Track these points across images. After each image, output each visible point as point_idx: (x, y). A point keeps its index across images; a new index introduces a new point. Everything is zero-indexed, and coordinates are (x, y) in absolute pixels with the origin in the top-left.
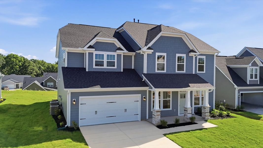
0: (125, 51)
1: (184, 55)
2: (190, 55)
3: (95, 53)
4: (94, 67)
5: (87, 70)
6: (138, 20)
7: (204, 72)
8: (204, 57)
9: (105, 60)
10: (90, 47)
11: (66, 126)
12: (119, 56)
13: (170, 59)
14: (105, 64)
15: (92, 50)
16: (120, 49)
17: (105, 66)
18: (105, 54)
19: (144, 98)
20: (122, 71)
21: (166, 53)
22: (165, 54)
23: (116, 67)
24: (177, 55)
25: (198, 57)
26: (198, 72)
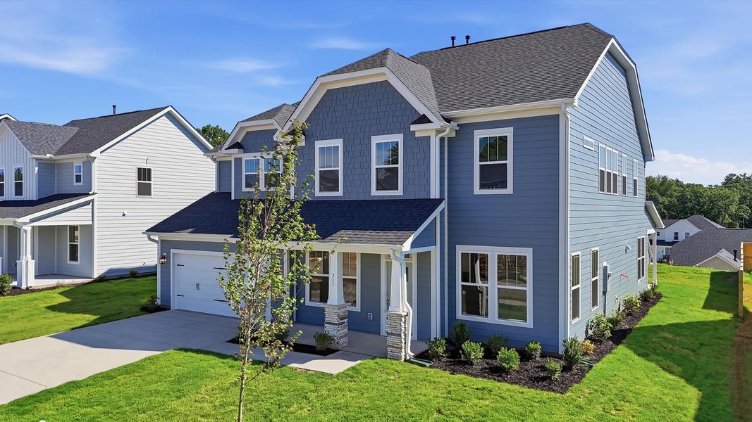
1: (399, 138)
2: (418, 135)
3: (244, 157)
4: (244, 189)
5: (233, 198)
7: (509, 190)
8: (506, 133)
9: (262, 173)
13: (357, 154)
14: (262, 181)
17: (262, 186)
21: (342, 140)
22: (339, 143)
24: (375, 140)
25: (479, 135)
26: (477, 190)
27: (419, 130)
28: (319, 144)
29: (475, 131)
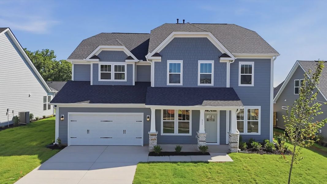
0: (136, 60)
1: (212, 62)
2: (221, 61)
3: (101, 63)
4: (100, 80)
5: (92, 84)
6: (184, 20)
7: (252, 85)
8: (252, 64)
9: (113, 72)
10: (94, 57)
11: (54, 144)
12: (130, 66)
13: (190, 68)
14: (113, 76)
15: (96, 61)
16: (130, 58)
17: (113, 79)
18: (113, 64)
19: (148, 118)
20: (134, 84)
21: (182, 60)
22: (181, 62)
23: (125, 80)
24: (200, 62)
25: (241, 64)
26: (240, 85)
27: (222, 60)
28: (169, 62)
29: (239, 62)
